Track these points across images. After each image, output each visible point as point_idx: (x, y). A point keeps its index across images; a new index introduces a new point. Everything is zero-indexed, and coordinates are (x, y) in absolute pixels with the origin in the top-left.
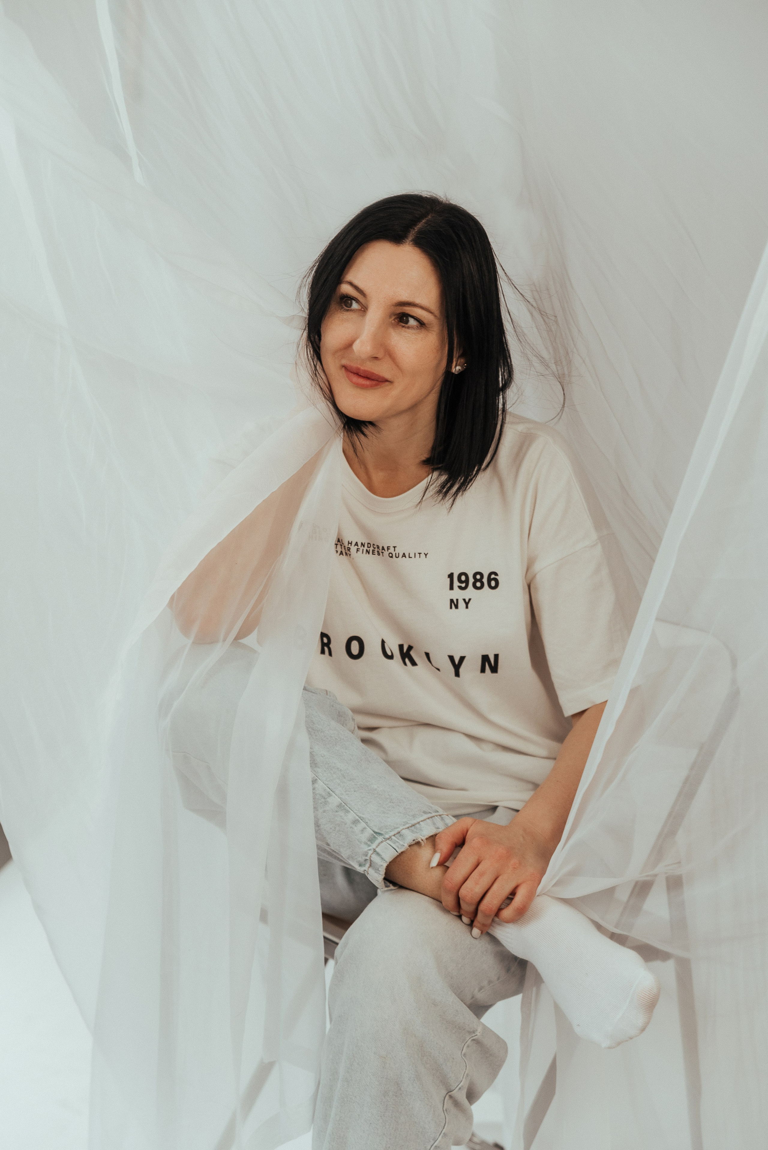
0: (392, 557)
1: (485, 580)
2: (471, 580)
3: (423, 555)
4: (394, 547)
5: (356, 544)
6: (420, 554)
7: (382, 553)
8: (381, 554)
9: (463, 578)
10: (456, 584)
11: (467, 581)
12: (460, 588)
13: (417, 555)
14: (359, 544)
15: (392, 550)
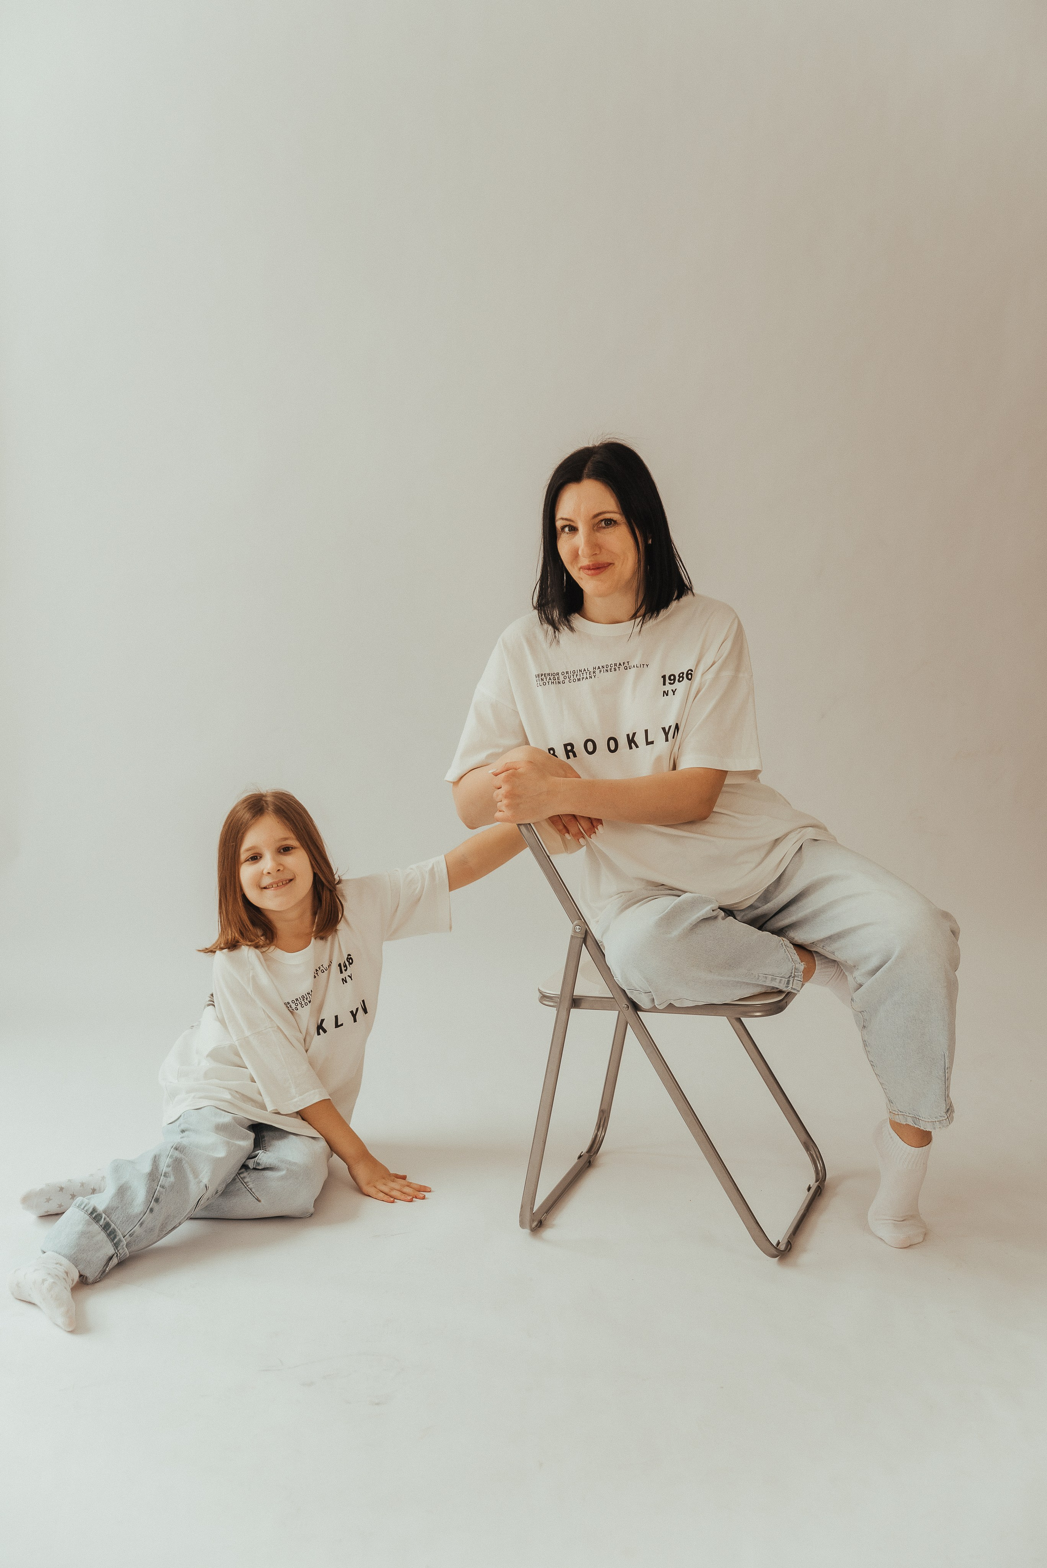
0: (627, 669)
1: (685, 676)
2: (677, 678)
3: (645, 666)
4: (628, 662)
5: (599, 668)
6: (643, 665)
7: (619, 668)
8: (617, 669)
9: (672, 677)
10: (667, 681)
11: (674, 679)
12: (670, 684)
13: (642, 666)
14: (601, 667)
15: (626, 664)
